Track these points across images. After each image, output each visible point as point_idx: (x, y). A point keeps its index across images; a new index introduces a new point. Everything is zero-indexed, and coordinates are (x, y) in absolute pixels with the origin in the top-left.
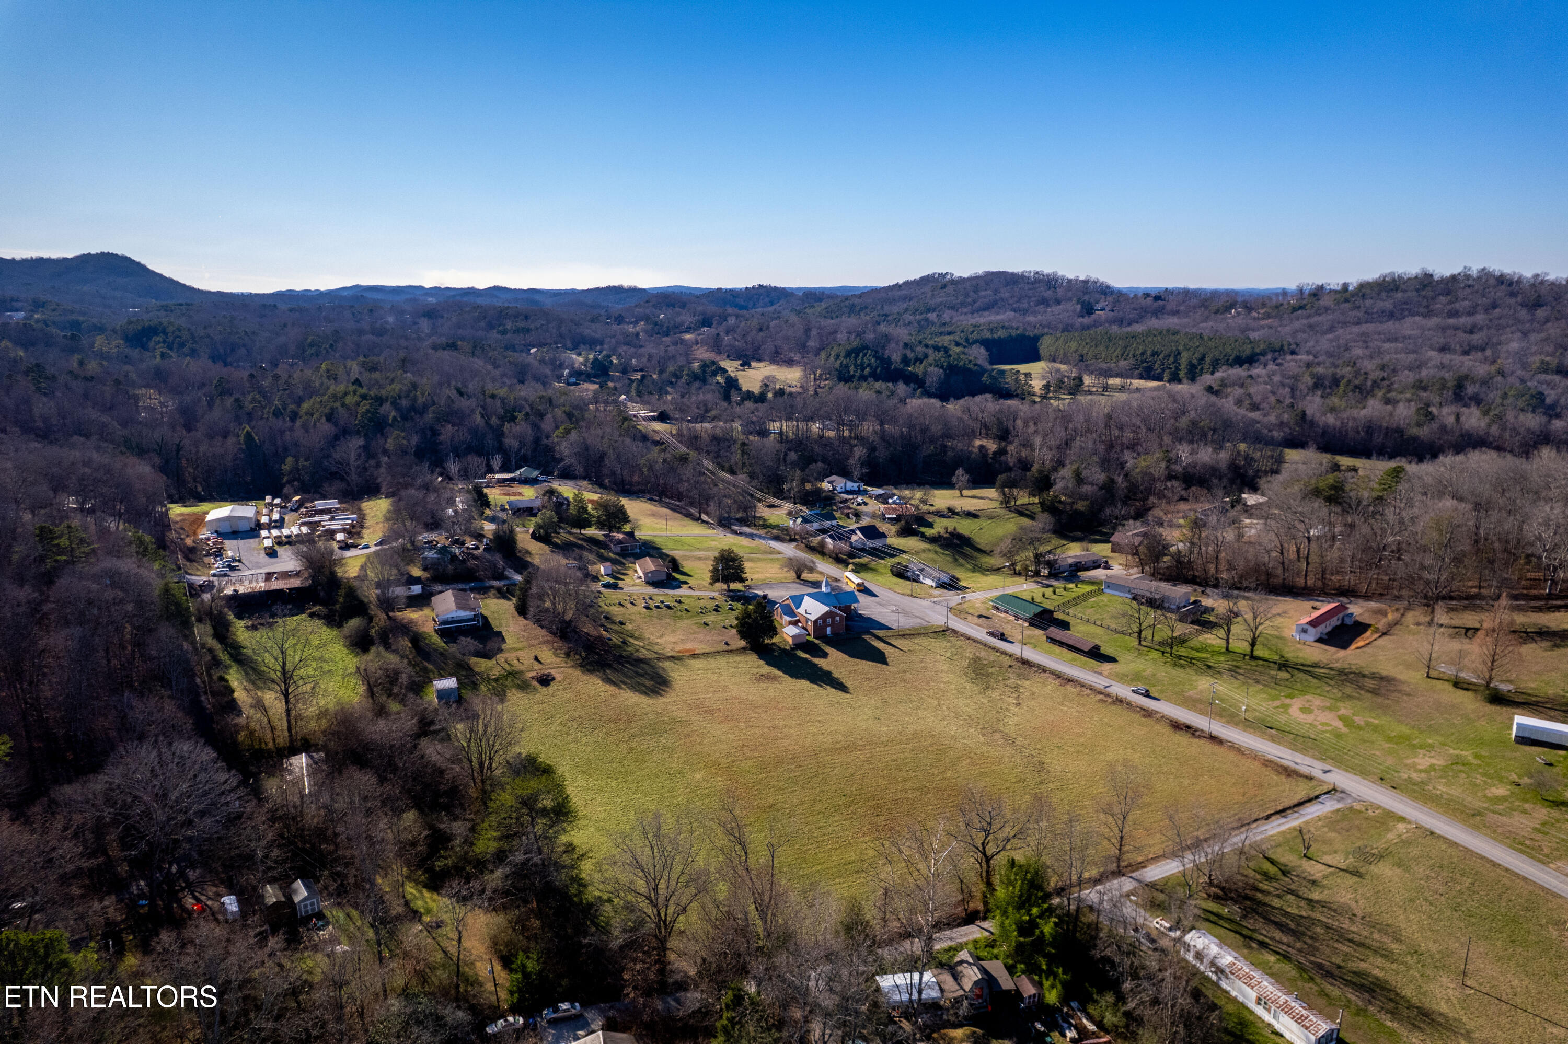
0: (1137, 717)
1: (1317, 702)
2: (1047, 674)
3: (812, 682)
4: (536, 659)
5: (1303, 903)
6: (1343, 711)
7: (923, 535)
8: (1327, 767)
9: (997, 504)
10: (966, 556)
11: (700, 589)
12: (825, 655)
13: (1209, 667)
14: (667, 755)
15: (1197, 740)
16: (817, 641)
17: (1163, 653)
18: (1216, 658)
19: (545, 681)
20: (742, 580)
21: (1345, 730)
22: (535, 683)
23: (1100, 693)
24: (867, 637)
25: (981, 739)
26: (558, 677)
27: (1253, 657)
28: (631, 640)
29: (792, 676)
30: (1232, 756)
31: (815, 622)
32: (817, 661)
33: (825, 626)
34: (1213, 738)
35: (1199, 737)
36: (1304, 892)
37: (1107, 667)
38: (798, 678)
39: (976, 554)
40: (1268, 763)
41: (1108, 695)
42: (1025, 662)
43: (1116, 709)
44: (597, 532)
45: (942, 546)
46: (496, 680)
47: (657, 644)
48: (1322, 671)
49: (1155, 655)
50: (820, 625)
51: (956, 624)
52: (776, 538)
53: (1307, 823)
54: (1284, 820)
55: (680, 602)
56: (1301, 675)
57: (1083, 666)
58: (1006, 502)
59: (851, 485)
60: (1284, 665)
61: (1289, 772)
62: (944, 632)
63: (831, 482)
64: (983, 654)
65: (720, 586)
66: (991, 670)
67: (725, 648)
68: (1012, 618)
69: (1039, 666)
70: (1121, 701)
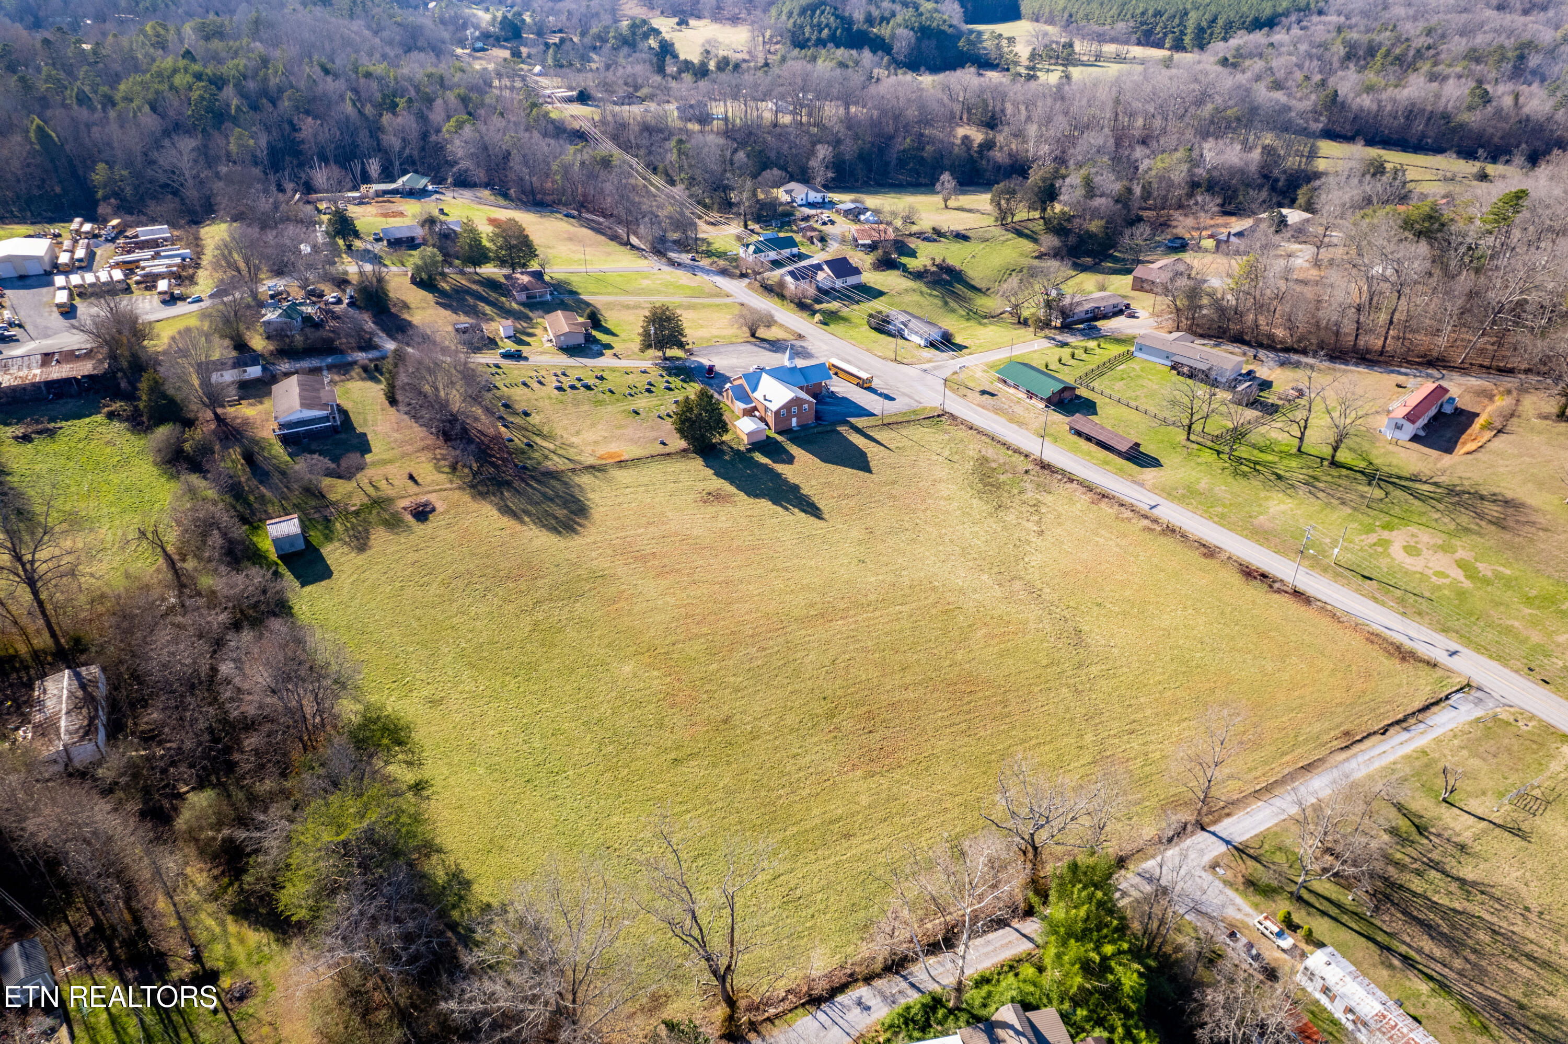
0: (1195, 556)
1: (1425, 537)
2: (1075, 485)
3: (776, 502)
4: (411, 477)
5: (1454, 887)
6: (1461, 554)
7: (904, 268)
8: (1454, 646)
9: (990, 221)
10: (957, 297)
11: (628, 357)
12: (790, 460)
13: (1279, 477)
14: (584, 633)
15: (1277, 596)
16: (779, 438)
17: (1219, 453)
18: (1285, 462)
19: (422, 513)
20: (681, 345)
21: (1467, 584)
22: (409, 518)
23: (1145, 517)
24: (842, 429)
25: (997, 592)
26: (440, 506)
27: (1334, 464)
28: (538, 440)
29: (749, 494)
30: (1325, 621)
31: (777, 413)
32: (780, 468)
33: (789, 416)
34: (1297, 594)
35: (1279, 591)
36: (1450, 865)
37: (1149, 474)
38: (757, 496)
39: (969, 294)
40: (1373, 638)
41: (1155, 521)
42: (1045, 466)
43: (1168, 542)
44: (496, 270)
45: (928, 284)
46: (357, 513)
47: (571, 445)
48: (1426, 487)
49: (1208, 456)
50: (782, 415)
51: (955, 406)
52: (724, 272)
53: (1438, 741)
54: (1405, 736)
55: (601, 378)
56: (1398, 493)
57: (1120, 472)
58: (1003, 217)
59: (814, 196)
60: (1372, 476)
61: (1404, 655)
62: (939, 417)
63: (787, 192)
64: (990, 452)
65: (653, 353)
66: (1002, 478)
67: (662, 449)
68: (1023, 396)
69: (1063, 473)
70: (1173, 531)
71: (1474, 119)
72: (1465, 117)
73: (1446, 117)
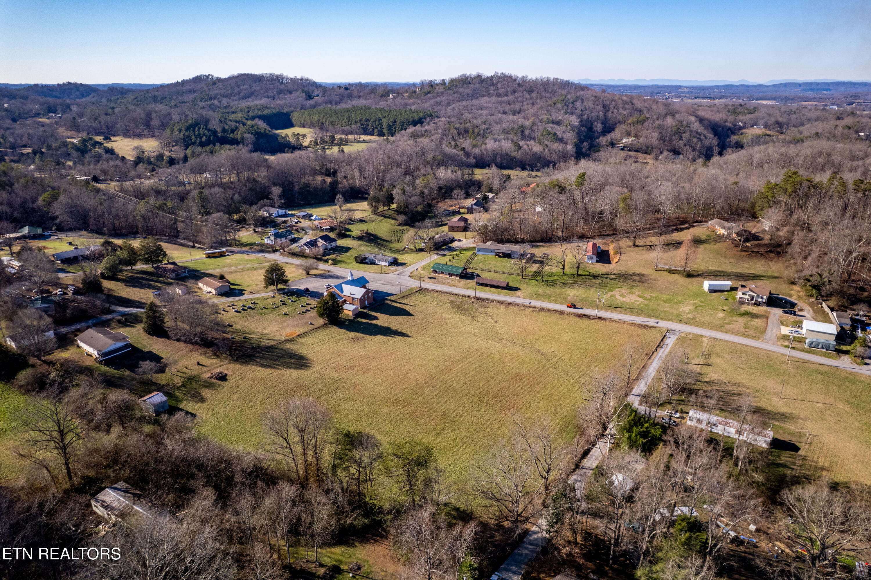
0: (557, 315)
1: (623, 291)
2: (495, 303)
3: (385, 335)
4: (198, 364)
5: (705, 384)
6: (637, 293)
7: (349, 236)
8: (657, 321)
9: (370, 213)
10: (382, 245)
11: (258, 292)
12: (376, 318)
13: (564, 284)
14: (352, 403)
15: (593, 321)
16: (365, 311)
17: (537, 280)
18: (562, 278)
19: (223, 378)
20: (286, 282)
21: (645, 302)
22: (215, 381)
23: (530, 307)
24: (387, 302)
25: (498, 345)
26: (229, 373)
27: (578, 275)
28: (247, 335)
29: (371, 334)
30: (614, 324)
31: (360, 299)
32: (375, 322)
33: (365, 299)
34: (599, 318)
35: (593, 319)
36: (700, 379)
37: (518, 293)
38: (375, 335)
39: (385, 243)
40: (632, 324)
41: (534, 307)
42: (478, 299)
43: (542, 313)
44: (144, 266)
45: (366, 241)
46: (184, 386)
47: (266, 334)
48: (612, 276)
49: (534, 282)
50: (362, 300)
51: (425, 285)
52: (261, 251)
53: (672, 348)
54: (662, 350)
55: (254, 303)
56: (605, 280)
57: (507, 295)
58: (375, 211)
59: (281, 212)
60: (595, 277)
61: (646, 327)
62: (421, 291)
63: (268, 211)
64: (453, 299)
65: (273, 287)
66: (465, 307)
67: (312, 327)
68: (448, 276)
69: (488, 300)
70: (544, 309)
71: (518, 155)
72: (514, 154)
73: (507, 154)
